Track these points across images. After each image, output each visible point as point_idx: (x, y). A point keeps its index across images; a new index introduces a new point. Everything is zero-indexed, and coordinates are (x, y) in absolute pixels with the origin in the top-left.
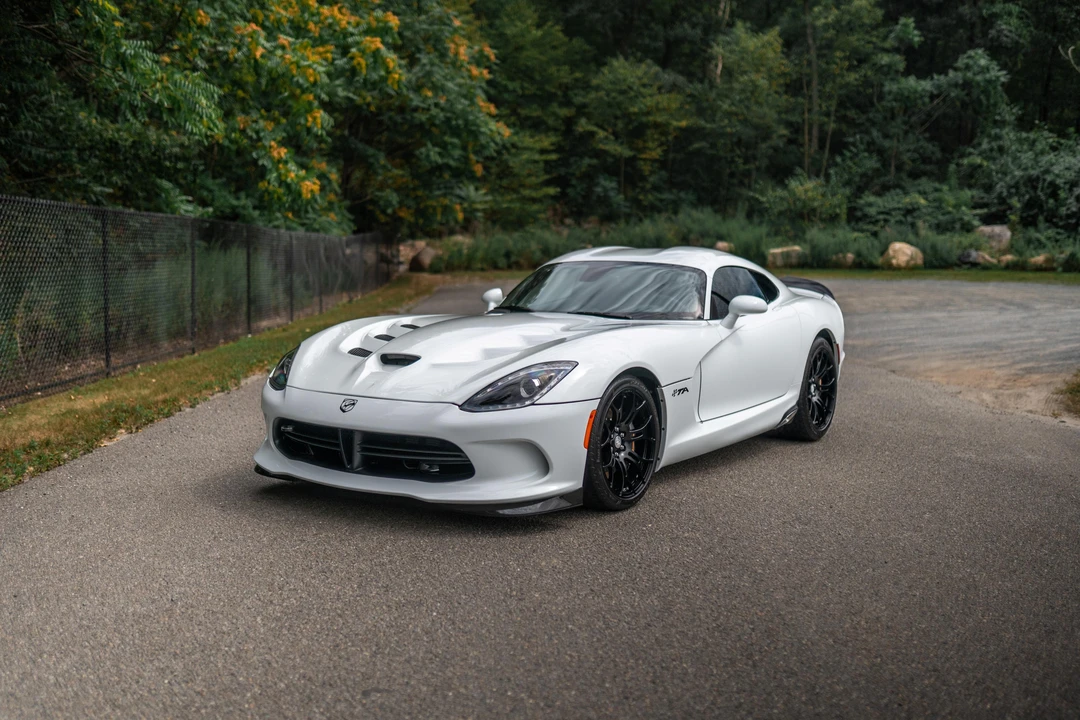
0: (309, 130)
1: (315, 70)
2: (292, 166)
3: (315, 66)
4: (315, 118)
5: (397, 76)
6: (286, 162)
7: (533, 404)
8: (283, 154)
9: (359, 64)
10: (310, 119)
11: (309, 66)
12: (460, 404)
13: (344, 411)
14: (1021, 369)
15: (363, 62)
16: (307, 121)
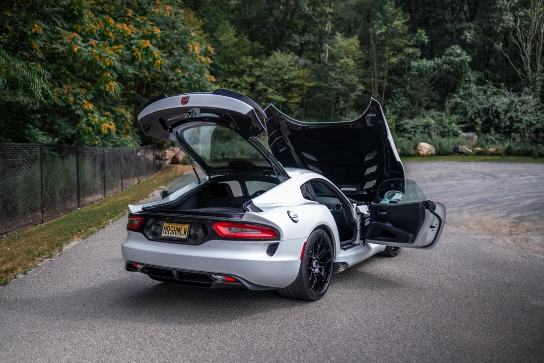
0: (107, 93)
1: (110, 59)
2: (96, 115)
3: (110, 57)
4: (110, 86)
5: (160, 62)
6: (92, 113)
8: (91, 108)
9: (137, 55)
10: (108, 87)
11: (107, 57)
15: (139, 54)
16: (106, 88)
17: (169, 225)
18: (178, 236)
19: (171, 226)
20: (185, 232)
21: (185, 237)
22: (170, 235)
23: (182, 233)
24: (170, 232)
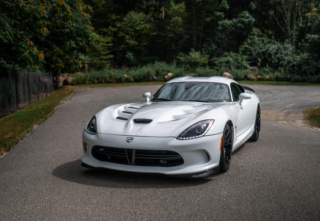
0: (41, 34)
1: (43, 12)
2: (35, 49)
3: (43, 11)
4: (43, 30)
5: (71, 15)
6: (33, 47)
7: (204, 136)
8: (31, 44)
9: (57, 10)
10: (42, 30)
11: (41, 11)
12: (177, 137)
13: (129, 142)
14: (286, 112)
15: (58, 9)
16: (40, 31)
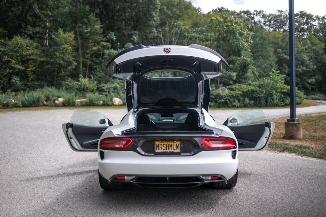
17: (161, 143)
18: (171, 150)
19: (162, 144)
20: (177, 147)
21: (178, 151)
22: (163, 151)
23: (175, 148)
24: (163, 148)
